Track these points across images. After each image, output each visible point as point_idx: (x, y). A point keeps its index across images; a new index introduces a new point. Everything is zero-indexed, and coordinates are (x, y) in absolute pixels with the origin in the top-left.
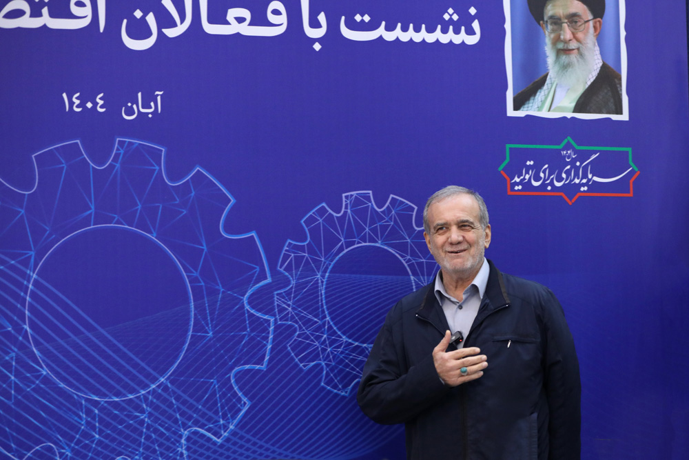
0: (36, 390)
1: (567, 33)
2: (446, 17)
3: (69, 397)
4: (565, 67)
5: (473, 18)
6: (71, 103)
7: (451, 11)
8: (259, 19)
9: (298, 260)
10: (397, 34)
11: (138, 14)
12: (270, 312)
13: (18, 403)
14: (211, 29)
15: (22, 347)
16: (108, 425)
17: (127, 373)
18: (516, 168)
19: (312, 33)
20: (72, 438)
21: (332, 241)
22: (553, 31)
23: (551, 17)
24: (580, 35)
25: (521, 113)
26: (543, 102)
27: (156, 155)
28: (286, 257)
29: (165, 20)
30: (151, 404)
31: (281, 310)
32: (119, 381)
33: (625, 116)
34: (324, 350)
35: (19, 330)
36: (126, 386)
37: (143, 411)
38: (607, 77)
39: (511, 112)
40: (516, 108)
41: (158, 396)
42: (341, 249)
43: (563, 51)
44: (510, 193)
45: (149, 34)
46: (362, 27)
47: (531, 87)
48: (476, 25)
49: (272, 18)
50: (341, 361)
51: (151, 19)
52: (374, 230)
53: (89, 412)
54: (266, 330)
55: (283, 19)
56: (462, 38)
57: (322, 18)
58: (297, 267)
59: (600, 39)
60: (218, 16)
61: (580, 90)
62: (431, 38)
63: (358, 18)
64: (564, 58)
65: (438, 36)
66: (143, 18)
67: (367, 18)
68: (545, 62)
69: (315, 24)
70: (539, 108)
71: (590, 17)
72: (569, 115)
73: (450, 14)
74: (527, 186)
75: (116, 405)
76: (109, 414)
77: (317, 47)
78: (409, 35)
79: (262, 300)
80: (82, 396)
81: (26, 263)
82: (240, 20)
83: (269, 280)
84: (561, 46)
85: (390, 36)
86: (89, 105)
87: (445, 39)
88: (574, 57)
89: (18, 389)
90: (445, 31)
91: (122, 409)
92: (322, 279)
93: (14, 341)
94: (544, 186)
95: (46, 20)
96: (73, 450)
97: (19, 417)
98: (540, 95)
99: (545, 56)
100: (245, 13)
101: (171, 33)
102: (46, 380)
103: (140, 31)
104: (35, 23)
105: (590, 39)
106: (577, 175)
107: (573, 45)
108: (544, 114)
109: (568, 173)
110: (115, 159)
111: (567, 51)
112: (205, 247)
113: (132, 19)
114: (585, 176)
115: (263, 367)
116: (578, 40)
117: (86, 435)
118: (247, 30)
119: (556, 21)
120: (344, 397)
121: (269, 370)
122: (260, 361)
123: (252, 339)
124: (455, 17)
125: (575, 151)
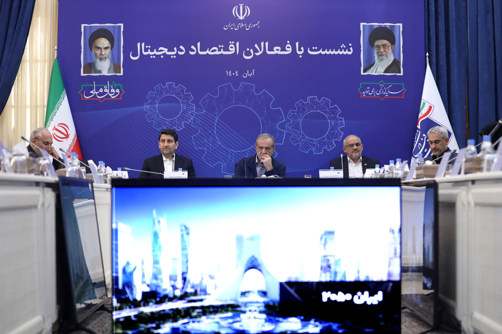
0: (217, 148)
1: (382, 50)
2: (342, 47)
3: (226, 150)
4: (381, 60)
5: (350, 47)
6: (229, 73)
7: (343, 45)
8: (283, 49)
9: (293, 115)
10: (326, 52)
11: (248, 49)
12: (285, 129)
13: (212, 151)
14: (269, 53)
15: (213, 137)
16: (236, 158)
17: (242, 145)
18: (364, 89)
19: (299, 53)
20: (226, 161)
21: (304, 110)
22: (377, 49)
23: (377, 45)
24: (386, 50)
25: (366, 74)
26: (373, 70)
27: (252, 87)
28: (290, 114)
29: (256, 51)
30: (249, 153)
31: (288, 129)
32: (240, 146)
33: (402, 74)
34: (300, 140)
35: (213, 132)
36: (242, 148)
37: (246, 155)
38: (396, 63)
39: (362, 73)
40: (364, 72)
41: (251, 151)
42: (307, 112)
43: (380, 55)
44: (361, 97)
45: (251, 55)
46: (315, 50)
47: (370, 65)
48: (351, 49)
49: (287, 49)
50: (305, 144)
51: (252, 51)
52: (317, 107)
53: (231, 154)
54: (283, 134)
55: (290, 49)
56: (347, 52)
57: (302, 48)
58: (293, 117)
59: (393, 52)
60: (271, 49)
61: (386, 67)
62: (336, 53)
63: (313, 48)
64: (381, 57)
65: (339, 52)
66: (249, 50)
67: (316, 48)
68: (374, 59)
69: (300, 50)
70: (372, 72)
71: (390, 45)
72: (382, 74)
73: (343, 46)
74: (367, 95)
75: (239, 153)
76: (237, 155)
77: (301, 56)
78: (330, 52)
79: (282, 126)
80: (230, 150)
81: (215, 115)
82: (278, 50)
83: (284, 120)
84: (380, 54)
85: (323, 53)
86: (234, 74)
87: (341, 53)
88: (384, 57)
89: (212, 148)
90: (341, 51)
91: (240, 154)
92: (300, 121)
93: (211, 135)
94: (373, 95)
95: (222, 52)
96: (226, 164)
97: (212, 155)
98: (372, 68)
99: (374, 57)
100: (279, 48)
101: (257, 54)
102: (220, 146)
103: (248, 54)
104: (219, 53)
105: (390, 51)
106: (384, 91)
107: (384, 53)
108: (374, 74)
109: (381, 91)
110: (241, 88)
111: (382, 55)
112: (266, 111)
113: (246, 51)
114: (387, 92)
115: (282, 144)
116: (386, 52)
117: (230, 160)
118: (279, 53)
119: (378, 47)
120: (306, 153)
121: (284, 145)
122: (281, 143)
123: (279, 137)
124: (345, 47)
125: (384, 85)
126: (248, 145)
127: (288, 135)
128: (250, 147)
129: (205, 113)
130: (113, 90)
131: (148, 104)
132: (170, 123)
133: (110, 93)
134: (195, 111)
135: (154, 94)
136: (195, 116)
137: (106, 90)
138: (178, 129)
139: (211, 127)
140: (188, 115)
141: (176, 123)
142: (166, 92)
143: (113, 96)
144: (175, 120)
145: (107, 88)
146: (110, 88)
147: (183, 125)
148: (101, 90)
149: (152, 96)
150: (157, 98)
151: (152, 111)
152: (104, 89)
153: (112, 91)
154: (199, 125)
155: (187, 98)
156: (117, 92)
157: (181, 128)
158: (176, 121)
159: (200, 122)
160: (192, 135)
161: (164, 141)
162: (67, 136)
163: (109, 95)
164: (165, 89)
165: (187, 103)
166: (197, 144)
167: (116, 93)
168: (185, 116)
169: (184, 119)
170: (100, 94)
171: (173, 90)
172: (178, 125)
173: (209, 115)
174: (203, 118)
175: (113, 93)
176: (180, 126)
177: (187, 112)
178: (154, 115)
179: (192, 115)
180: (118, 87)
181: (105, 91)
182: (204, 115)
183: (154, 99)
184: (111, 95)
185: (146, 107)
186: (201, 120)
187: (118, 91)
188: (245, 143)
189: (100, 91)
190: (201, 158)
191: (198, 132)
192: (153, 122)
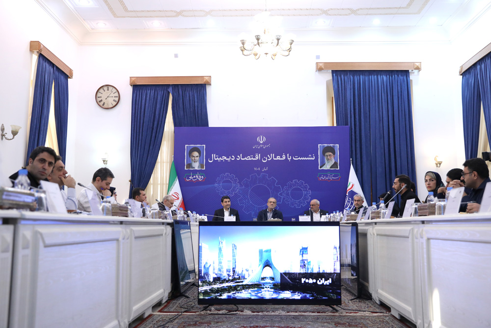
1: (329, 157)
3: (254, 206)
4: (328, 162)
5: (313, 156)
6: (255, 169)
8: (281, 157)
9: (286, 189)
10: (302, 158)
12: (282, 196)
14: (274, 159)
15: (248, 199)
18: (320, 176)
19: (289, 159)
20: (254, 211)
21: (291, 186)
27: (267, 175)
28: (284, 189)
29: (269, 158)
31: (284, 195)
33: (338, 169)
34: (290, 201)
35: (248, 197)
36: (261, 205)
38: (336, 163)
39: (319, 169)
42: (293, 188)
43: (328, 160)
44: (319, 180)
46: (296, 158)
47: (323, 165)
49: (283, 157)
50: (292, 203)
52: (298, 185)
53: (257, 208)
55: (285, 157)
56: (312, 159)
59: (334, 158)
60: (275, 157)
61: (331, 165)
62: (307, 159)
66: (265, 158)
69: (289, 158)
70: (324, 168)
71: (333, 155)
73: (310, 155)
74: (322, 179)
75: (260, 207)
77: (289, 161)
78: (304, 159)
79: (281, 194)
80: (256, 206)
81: (249, 189)
83: (282, 192)
85: (300, 159)
86: (258, 169)
87: (309, 159)
88: (330, 161)
89: (247, 205)
92: (289, 192)
94: (324, 179)
95: (252, 159)
96: (254, 213)
97: (247, 208)
99: (325, 161)
100: (279, 157)
101: (269, 160)
102: (251, 204)
103: (265, 160)
104: (251, 159)
105: (333, 158)
106: (330, 177)
108: (325, 169)
110: (261, 176)
112: (273, 187)
114: (332, 177)
115: (281, 203)
116: (331, 158)
118: (279, 159)
119: (327, 156)
120: (292, 208)
123: (279, 199)
125: (330, 174)
127: (284, 199)
129: (244, 188)
130: (200, 177)
131: (217, 183)
132: (228, 193)
134: (239, 187)
135: (219, 179)
136: (239, 189)
137: (197, 177)
139: (247, 195)
142: (226, 178)
143: (200, 179)
148: (194, 177)
151: (219, 187)
154: (241, 194)
155: (235, 181)
158: (230, 192)
160: (238, 199)
161: (226, 202)
162: (178, 199)
163: (198, 179)
164: (225, 176)
165: (235, 183)
166: (240, 203)
168: (234, 189)
169: (234, 191)
170: (194, 179)
171: (229, 177)
173: (246, 189)
176: (232, 194)
177: (236, 188)
178: (220, 189)
180: (203, 175)
183: (220, 181)
185: (216, 185)
186: (242, 191)
187: (202, 177)
188: (262, 202)
190: (242, 210)
191: (240, 197)
192: (219, 192)
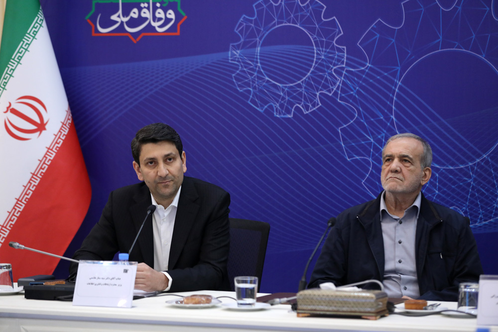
126: (474, 153)
128: (479, 156)
129: (371, 69)
130: (160, 13)
131: (238, 47)
132: (289, 94)
133: (155, 19)
134: (347, 64)
135: (251, 21)
136: (346, 77)
137: (146, 14)
138: (307, 108)
139: (385, 105)
140: (331, 75)
141: (300, 94)
142: (281, 17)
143: (160, 27)
144: (299, 86)
145: (148, 8)
146: (155, 8)
147: (318, 100)
148: (134, 13)
149: (248, 27)
150: (259, 31)
151: (246, 65)
152: (140, 9)
153: (158, 15)
154: (354, 99)
155: (327, 31)
156: (169, 16)
157: (314, 106)
158: (303, 90)
159: (358, 93)
160: (339, 125)
161: (153, 162)
162: (41, 127)
163: (153, 24)
164: (277, 8)
165: (328, 45)
166: (352, 148)
167: (168, 21)
168: (322, 77)
169: (319, 83)
170: (133, 23)
171: (296, 11)
172: (305, 98)
173: (379, 74)
174: (365, 81)
175: (160, 19)
176: (311, 101)
177: (328, 68)
178: (252, 75)
179: (340, 74)
180: (173, 6)
181: (143, 15)
182: (368, 75)
183: (252, 35)
184: (155, 24)
185: (235, 54)
186: (361, 87)
187: (171, 14)
188: (466, 146)
189: (132, 14)
190: (359, 182)
191: (352, 117)
192: (249, 92)
